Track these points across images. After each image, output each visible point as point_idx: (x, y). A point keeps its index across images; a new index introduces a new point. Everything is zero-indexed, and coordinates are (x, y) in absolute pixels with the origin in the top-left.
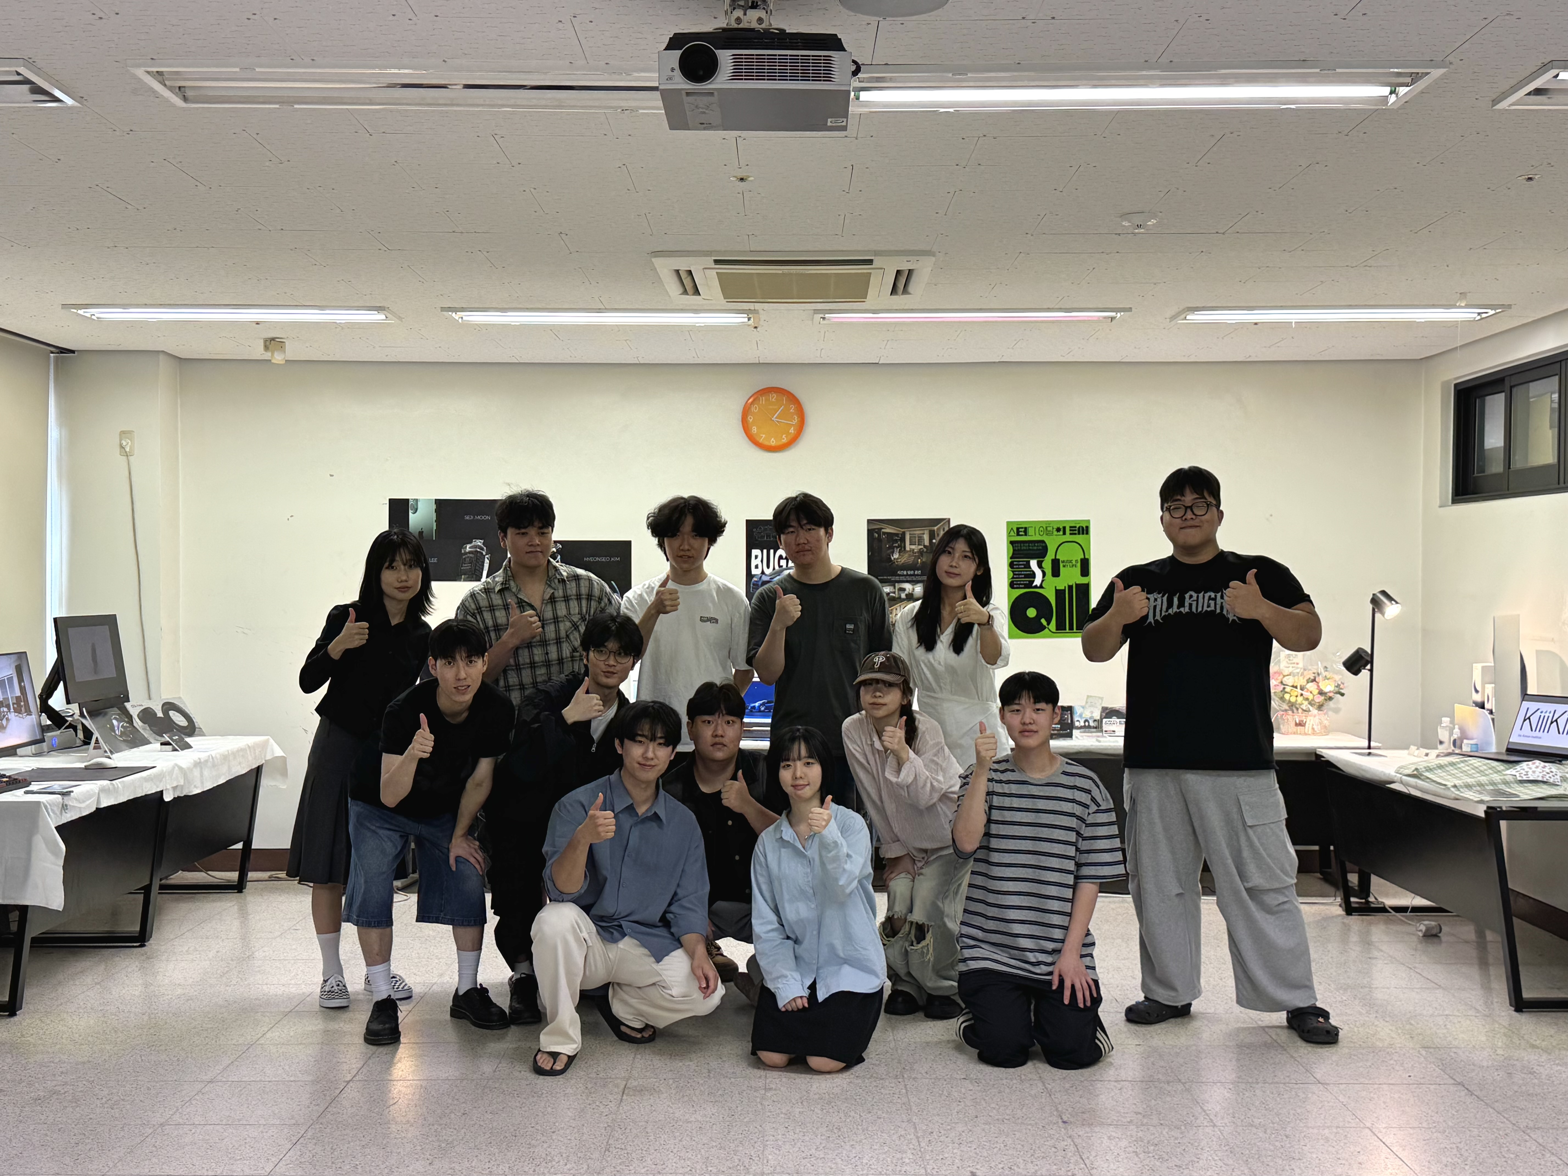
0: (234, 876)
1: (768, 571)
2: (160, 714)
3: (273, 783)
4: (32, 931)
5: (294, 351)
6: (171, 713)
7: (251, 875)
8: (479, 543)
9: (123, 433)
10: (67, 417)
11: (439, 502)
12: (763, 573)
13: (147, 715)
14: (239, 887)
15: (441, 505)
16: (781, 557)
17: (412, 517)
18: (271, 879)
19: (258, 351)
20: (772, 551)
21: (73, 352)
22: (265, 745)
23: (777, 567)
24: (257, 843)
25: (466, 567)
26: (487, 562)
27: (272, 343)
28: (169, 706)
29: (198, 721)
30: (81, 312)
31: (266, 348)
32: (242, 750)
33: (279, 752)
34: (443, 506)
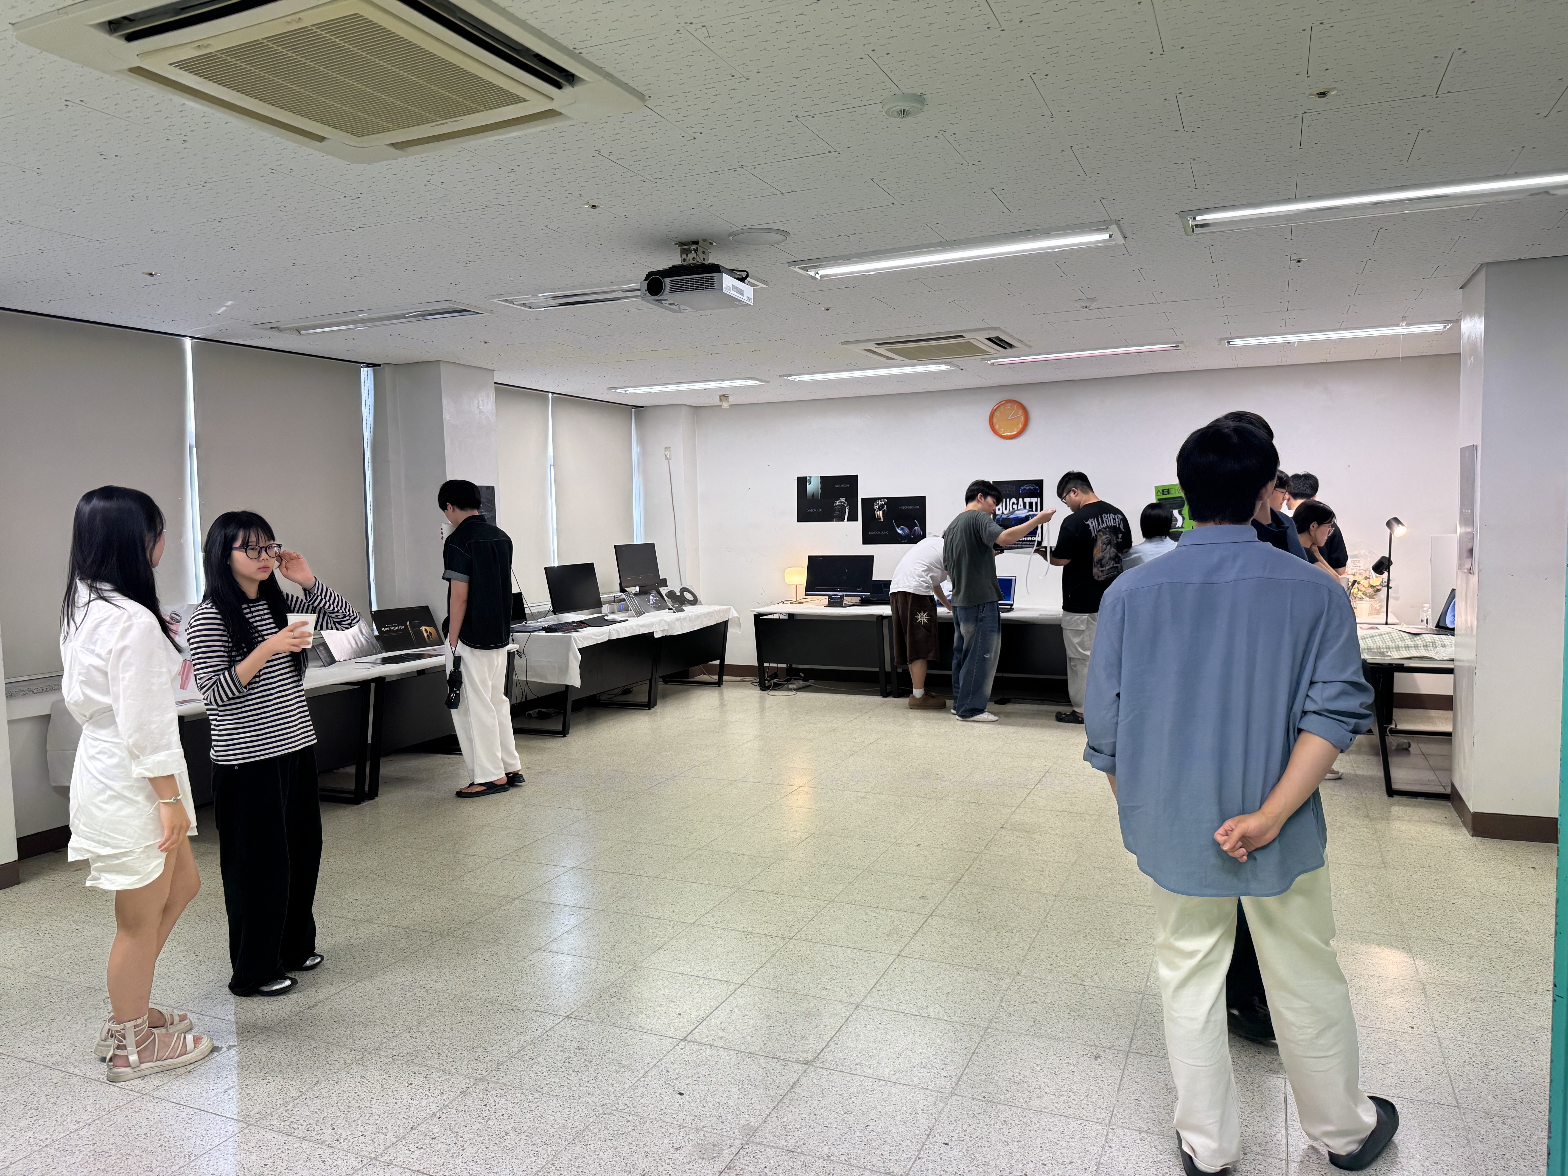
0: (716, 678)
1: (1005, 512)
2: (678, 594)
3: (734, 631)
4: (572, 698)
5: (733, 400)
6: (685, 593)
7: (725, 678)
8: (843, 500)
9: (666, 448)
10: (642, 441)
11: (822, 478)
12: (1003, 513)
13: (671, 594)
14: (719, 683)
15: (823, 479)
16: (1013, 503)
17: (808, 486)
18: (742, 681)
19: (717, 402)
20: (1008, 500)
21: (642, 407)
22: (728, 610)
23: (1011, 510)
24: (727, 661)
25: (836, 514)
26: (847, 510)
27: (724, 397)
28: (684, 590)
29: (700, 597)
30: (618, 391)
31: (721, 400)
32: (713, 613)
33: (736, 615)
34: (824, 480)
